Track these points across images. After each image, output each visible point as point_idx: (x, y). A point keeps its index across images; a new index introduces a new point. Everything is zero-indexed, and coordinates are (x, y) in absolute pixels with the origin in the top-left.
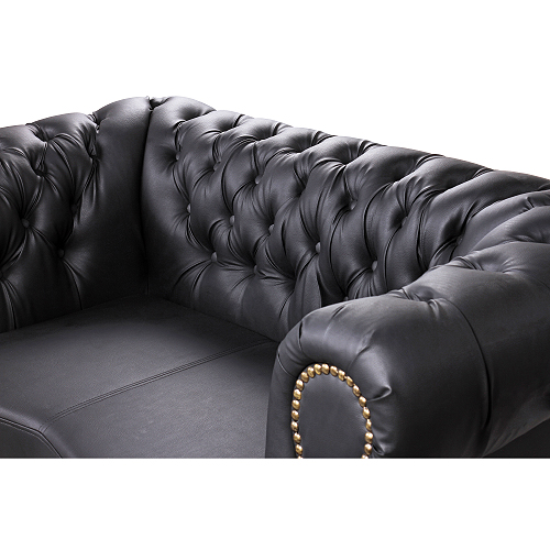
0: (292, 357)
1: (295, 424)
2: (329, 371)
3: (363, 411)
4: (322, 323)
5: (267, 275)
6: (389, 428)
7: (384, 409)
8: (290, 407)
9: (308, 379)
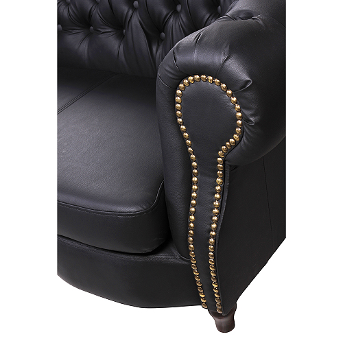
0: (171, 76)
1: (180, 120)
2: (200, 79)
3: (231, 100)
4: (189, 49)
5: (103, 31)
6: (254, 106)
7: (249, 95)
8: (175, 110)
9: (185, 88)
